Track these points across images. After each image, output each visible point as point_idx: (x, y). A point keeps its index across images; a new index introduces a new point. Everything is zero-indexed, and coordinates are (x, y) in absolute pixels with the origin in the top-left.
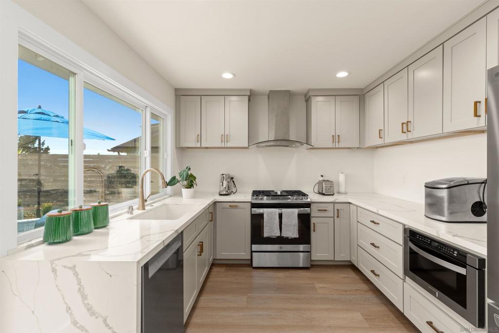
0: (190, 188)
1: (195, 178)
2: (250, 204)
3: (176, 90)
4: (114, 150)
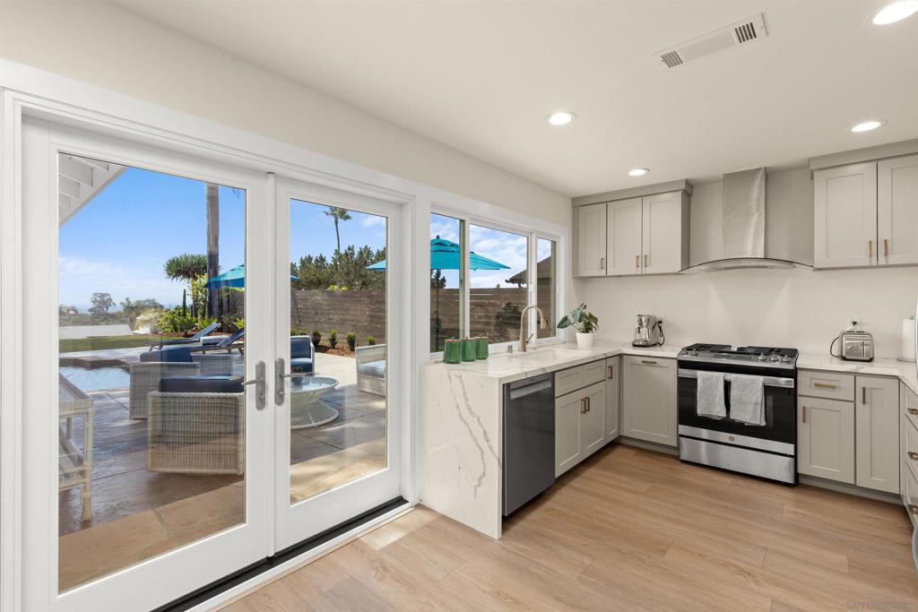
0: (587, 332)
1: (596, 320)
2: (676, 361)
3: (574, 200)
4: (512, 280)
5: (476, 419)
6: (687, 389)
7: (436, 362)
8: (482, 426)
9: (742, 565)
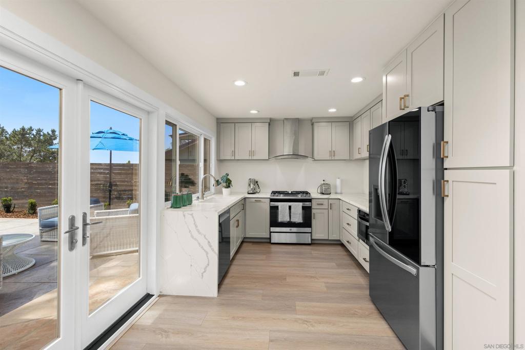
0: (228, 188)
1: (231, 181)
2: (269, 199)
3: (218, 119)
5: (203, 236)
6: (274, 211)
7: (168, 208)
8: (207, 239)
9: (311, 275)
